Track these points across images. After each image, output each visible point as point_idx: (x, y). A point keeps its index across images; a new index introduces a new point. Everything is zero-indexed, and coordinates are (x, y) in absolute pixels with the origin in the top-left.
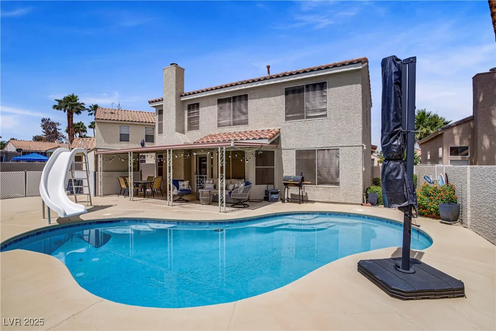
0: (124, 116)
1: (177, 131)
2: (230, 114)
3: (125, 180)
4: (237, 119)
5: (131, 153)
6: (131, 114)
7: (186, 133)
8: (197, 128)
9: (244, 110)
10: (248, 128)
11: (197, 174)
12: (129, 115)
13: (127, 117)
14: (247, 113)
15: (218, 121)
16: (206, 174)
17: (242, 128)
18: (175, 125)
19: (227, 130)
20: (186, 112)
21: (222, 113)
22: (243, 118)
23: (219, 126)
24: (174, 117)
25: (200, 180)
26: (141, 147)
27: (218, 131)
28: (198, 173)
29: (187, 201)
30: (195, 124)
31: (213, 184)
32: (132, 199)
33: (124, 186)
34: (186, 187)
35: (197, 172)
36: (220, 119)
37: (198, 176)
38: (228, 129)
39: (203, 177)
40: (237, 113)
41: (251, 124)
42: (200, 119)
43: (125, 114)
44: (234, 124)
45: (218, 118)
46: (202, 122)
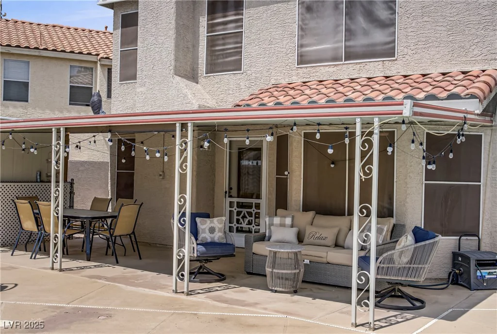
0: (14, 36)
1: (177, 73)
2: (338, 26)
3: (35, 207)
4: (360, 42)
5: (58, 131)
6: (33, 31)
7: (201, 80)
8: (237, 66)
9: (383, 14)
10: (395, 68)
11: (230, 196)
12: (28, 33)
13: (22, 37)
14: (392, 24)
15: (301, 46)
16: (258, 197)
17: (375, 68)
18: (173, 57)
19: (326, 71)
20: (203, 21)
21: (312, 24)
22: (379, 36)
23: (302, 60)
24: (172, 33)
25: (239, 213)
26: (91, 114)
27: (298, 75)
28: (234, 192)
29: (221, 278)
30: (231, 55)
31: (295, 230)
32: (57, 266)
33: (29, 225)
34: (218, 236)
35: (230, 189)
36: (305, 41)
37: (235, 200)
38: (331, 69)
39: (249, 206)
40: (361, 21)
41: (404, 56)
42: (245, 41)
43: (17, 29)
44: (349, 56)
45: (301, 37)
46: (250, 50)
